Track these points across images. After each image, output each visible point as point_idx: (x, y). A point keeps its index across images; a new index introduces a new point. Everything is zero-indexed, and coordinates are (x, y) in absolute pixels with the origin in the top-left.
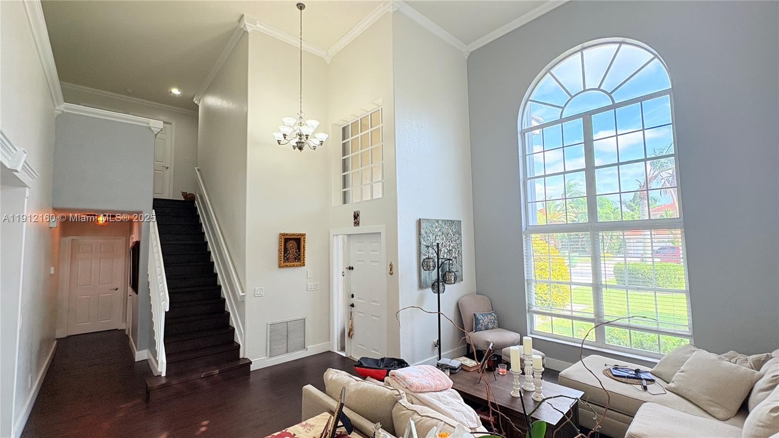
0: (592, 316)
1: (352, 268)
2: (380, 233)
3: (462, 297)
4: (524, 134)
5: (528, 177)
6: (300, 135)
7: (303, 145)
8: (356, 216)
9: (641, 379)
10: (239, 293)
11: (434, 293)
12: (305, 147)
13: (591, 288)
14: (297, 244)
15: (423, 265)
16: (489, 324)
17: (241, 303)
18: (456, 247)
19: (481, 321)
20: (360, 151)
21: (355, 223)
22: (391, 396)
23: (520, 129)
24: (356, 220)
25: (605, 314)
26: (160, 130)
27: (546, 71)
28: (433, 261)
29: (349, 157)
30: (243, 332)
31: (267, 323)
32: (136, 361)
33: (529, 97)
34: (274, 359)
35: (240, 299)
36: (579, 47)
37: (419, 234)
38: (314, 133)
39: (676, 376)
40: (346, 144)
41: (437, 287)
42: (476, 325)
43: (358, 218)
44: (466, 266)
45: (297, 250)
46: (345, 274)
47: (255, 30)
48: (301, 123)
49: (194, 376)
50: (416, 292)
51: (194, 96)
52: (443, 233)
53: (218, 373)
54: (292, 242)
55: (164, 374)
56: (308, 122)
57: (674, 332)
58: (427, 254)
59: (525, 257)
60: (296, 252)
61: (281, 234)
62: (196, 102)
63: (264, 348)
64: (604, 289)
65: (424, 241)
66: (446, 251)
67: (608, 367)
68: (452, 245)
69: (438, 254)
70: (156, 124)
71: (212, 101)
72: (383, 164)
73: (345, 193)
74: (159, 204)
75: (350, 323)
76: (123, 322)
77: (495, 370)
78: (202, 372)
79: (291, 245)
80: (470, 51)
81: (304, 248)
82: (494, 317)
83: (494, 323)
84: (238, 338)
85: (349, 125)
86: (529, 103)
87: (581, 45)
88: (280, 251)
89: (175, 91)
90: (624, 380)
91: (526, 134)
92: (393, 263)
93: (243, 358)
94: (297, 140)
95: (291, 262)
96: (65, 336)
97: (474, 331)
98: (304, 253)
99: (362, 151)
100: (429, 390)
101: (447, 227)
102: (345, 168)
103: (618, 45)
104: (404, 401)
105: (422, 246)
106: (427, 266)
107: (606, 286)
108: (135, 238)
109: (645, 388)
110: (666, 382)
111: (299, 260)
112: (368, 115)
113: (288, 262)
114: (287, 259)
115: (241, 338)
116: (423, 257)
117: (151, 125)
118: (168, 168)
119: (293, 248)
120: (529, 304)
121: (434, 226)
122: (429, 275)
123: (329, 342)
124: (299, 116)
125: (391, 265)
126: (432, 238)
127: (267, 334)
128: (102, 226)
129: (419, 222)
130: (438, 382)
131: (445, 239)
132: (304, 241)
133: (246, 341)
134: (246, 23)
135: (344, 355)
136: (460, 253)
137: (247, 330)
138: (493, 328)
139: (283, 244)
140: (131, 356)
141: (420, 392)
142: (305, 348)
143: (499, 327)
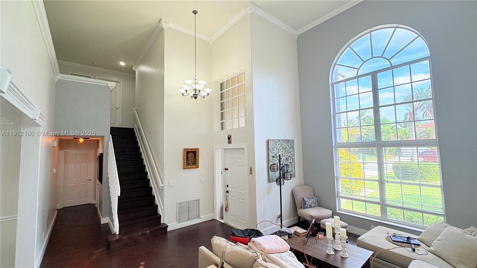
0: (379, 201)
1: (227, 169)
2: (244, 148)
3: (295, 187)
4: (333, 85)
5: (336, 112)
6: (195, 90)
7: (197, 96)
8: (229, 138)
9: (410, 243)
10: (160, 184)
11: (278, 185)
12: (199, 97)
13: (378, 182)
14: (194, 154)
15: (271, 168)
16: (312, 204)
17: (161, 190)
18: (291, 156)
19: (307, 202)
20: (231, 98)
21: (229, 142)
22: (252, 256)
23: (331, 83)
24: (229, 140)
25: (387, 199)
26: (114, 88)
27: (347, 46)
28: (277, 166)
29: (225, 102)
30: (163, 208)
31: (177, 203)
32: (102, 224)
33: (336, 63)
34: (181, 224)
35: (161, 188)
36: (369, 30)
37: (268, 149)
38: (203, 89)
39: (435, 243)
40: (223, 93)
41: (279, 181)
42: (304, 205)
43: (230, 139)
44: (297, 168)
45: (194, 159)
46: (223, 172)
47: (168, 27)
48: (196, 83)
49: (136, 234)
50: (266, 184)
51: (133, 66)
52: (282, 148)
53: (149, 232)
54: (191, 153)
55: (118, 233)
56: (200, 82)
57: (433, 212)
58: (273, 161)
59: (334, 163)
60: (193, 159)
61: (184, 149)
62: (134, 69)
63: (175, 217)
64: (386, 184)
65: (271, 153)
66: (285, 159)
67: (389, 235)
68: (288, 155)
69: (280, 162)
70: (112, 85)
71: (143, 68)
72: (245, 106)
73: (222, 123)
74: (114, 131)
75: (226, 202)
76: (94, 199)
77: (316, 235)
78: (140, 232)
79: (190, 155)
80: (299, 34)
81: (198, 157)
82: (315, 199)
83: (315, 203)
84: (160, 212)
85: (224, 82)
86: (336, 66)
87: (369, 29)
88: (184, 159)
89: (122, 64)
90: (400, 244)
91: (335, 85)
92: (252, 167)
93: (163, 223)
94: (194, 93)
95: (191, 166)
96: (62, 207)
97: (303, 208)
98: (198, 160)
99: (233, 98)
100: (276, 252)
101: (285, 144)
102: (222, 108)
103: (394, 29)
104: (260, 260)
105: (270, 156)
106: (273, 169)
107: (387, 182)
108: (100, 151)
109: (414, 250)
110: (428, 246)
111: (195, 164)
112: (236, 76)
113: (189, 166)
114: (188, 164)
115: (162, 212)
116: (271, 163)
117: (108, 85)
118: (118, 108)
119: (192, 157)
120: (337, 192)
121: (277, 143)
122: (274, 174)
123: (213, 214)
124: (195, 79)
125: (251, 168)
126: (276, 151)
127: (177, 209)
128: (82, 144)
129: (268, 141)
130: (281, 247)
131: (284, 151)
132: (198, 153)
133: (165, 213)
134: (163, 24)
135: (223, 222)
136: (293, 160)
137: (165, 206)
138: (315, 207)
139: (186, 155)
140: (99, 221)
141: (270, 253)
142: (199, 217)
143: (318, 206)
